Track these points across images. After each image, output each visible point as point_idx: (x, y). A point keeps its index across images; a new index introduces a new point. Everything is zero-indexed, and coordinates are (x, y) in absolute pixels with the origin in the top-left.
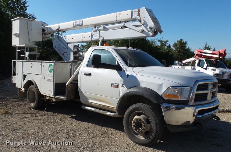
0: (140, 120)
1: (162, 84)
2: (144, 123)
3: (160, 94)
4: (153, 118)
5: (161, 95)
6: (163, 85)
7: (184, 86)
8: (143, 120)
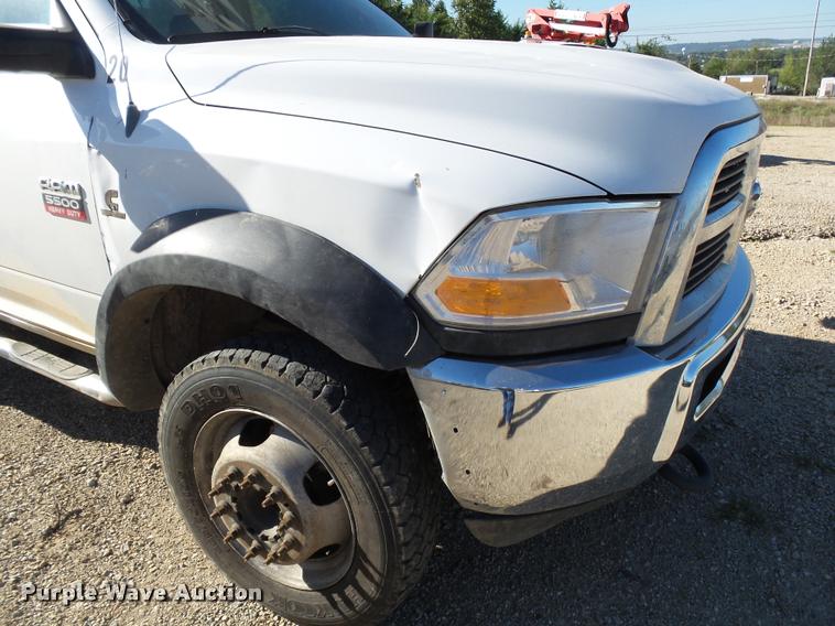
0: (259, 477)
1: (415, 184)
2: (289, 504)
3: (401, 277)
4: (354, 477)
5: (404, 289)
6: (419, 190)
7: (612, 198)
8: (278, 481)
